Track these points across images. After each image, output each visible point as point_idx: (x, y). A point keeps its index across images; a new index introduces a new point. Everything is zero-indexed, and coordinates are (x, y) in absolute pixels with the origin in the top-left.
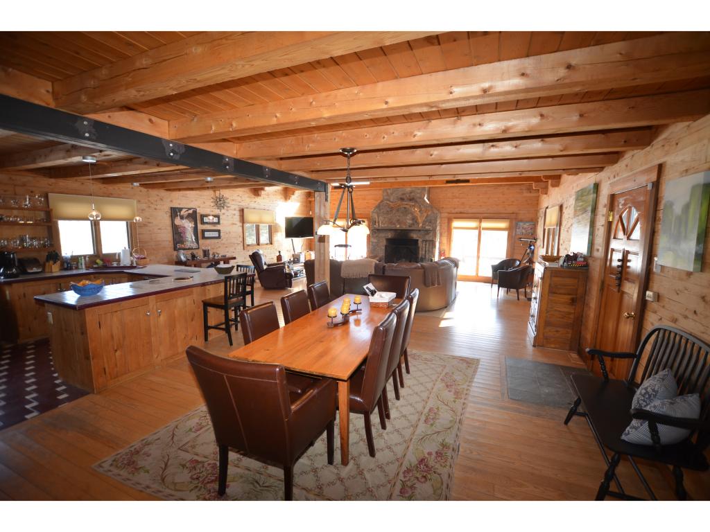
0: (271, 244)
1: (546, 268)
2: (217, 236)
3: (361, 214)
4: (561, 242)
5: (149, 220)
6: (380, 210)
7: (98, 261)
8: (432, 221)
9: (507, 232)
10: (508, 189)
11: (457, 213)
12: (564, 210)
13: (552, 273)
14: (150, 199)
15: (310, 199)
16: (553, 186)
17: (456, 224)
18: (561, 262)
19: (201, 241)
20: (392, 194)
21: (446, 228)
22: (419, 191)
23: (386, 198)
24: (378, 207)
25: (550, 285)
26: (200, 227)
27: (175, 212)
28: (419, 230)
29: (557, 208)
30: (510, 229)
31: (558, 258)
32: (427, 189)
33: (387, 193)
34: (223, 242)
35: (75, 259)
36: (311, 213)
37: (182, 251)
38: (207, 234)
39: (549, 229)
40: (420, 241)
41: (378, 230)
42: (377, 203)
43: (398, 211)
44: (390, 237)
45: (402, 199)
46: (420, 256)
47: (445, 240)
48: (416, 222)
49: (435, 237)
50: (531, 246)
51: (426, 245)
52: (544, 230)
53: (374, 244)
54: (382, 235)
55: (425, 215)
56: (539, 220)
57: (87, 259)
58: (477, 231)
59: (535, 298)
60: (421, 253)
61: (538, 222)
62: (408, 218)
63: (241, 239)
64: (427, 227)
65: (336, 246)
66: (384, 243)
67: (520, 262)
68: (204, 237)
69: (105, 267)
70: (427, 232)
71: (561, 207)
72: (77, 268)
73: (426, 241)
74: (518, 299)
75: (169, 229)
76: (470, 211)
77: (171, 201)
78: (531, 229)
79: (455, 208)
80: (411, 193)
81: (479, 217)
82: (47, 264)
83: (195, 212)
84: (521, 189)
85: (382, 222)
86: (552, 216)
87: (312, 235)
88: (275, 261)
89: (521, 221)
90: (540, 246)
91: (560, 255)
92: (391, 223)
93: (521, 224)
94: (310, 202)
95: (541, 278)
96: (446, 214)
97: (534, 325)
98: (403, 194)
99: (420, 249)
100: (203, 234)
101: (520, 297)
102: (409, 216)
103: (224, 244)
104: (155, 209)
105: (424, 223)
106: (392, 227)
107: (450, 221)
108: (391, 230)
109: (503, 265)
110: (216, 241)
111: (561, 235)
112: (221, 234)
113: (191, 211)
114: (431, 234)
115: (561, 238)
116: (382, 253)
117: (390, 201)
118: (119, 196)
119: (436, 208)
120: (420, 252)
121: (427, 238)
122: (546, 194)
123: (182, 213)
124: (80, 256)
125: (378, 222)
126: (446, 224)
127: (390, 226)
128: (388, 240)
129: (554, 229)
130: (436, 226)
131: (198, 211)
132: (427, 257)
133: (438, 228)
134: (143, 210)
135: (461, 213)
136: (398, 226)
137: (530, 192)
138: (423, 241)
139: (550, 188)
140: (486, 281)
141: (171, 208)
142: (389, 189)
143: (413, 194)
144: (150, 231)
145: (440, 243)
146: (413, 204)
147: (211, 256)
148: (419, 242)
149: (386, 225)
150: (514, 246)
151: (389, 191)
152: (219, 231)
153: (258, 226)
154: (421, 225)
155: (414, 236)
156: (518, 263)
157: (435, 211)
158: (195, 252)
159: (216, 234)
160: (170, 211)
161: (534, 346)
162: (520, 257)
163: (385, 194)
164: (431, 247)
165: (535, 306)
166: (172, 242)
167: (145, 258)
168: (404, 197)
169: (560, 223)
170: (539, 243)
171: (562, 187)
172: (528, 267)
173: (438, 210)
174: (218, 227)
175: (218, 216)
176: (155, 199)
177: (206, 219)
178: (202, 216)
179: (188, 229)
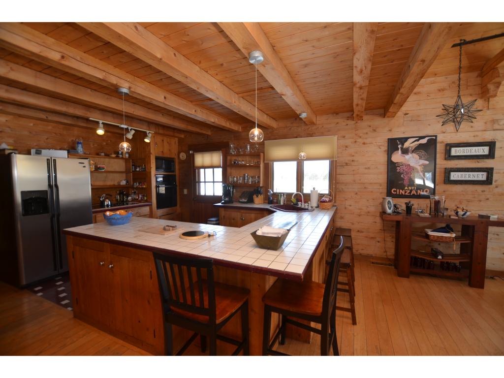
2: (484, 178)
5: (354, 158)
7: (293, 200)
14: (358, 132)
19: (441, 187)
26: (443, 164)
27: (394, 145)
34: (498, 190)
37: (390, 199)
38: (454, 176)
57: (285, 196)
68: (448, 181)
75: (383, 169)
77: (390, 130)
83: (433, 141)
100: (447, 177)
103: (499, 194)
104: (364, 144)
110: (479, 188)
112: (495, 177)
113: (424, 141)
118: (322, 134)
123: (406, 145)
124: (281, 193)
131: (440, 139)
141: (389, 139)
144: (353, 171)
152: (489, 171)
159: (482, 176)
160: (386, 144)
166: (385, 185)
174: (488, 163)
175: (491, 145)
176: (365, 131)
177: (454, 152)
178: (449, 146)
179: (413, 169)
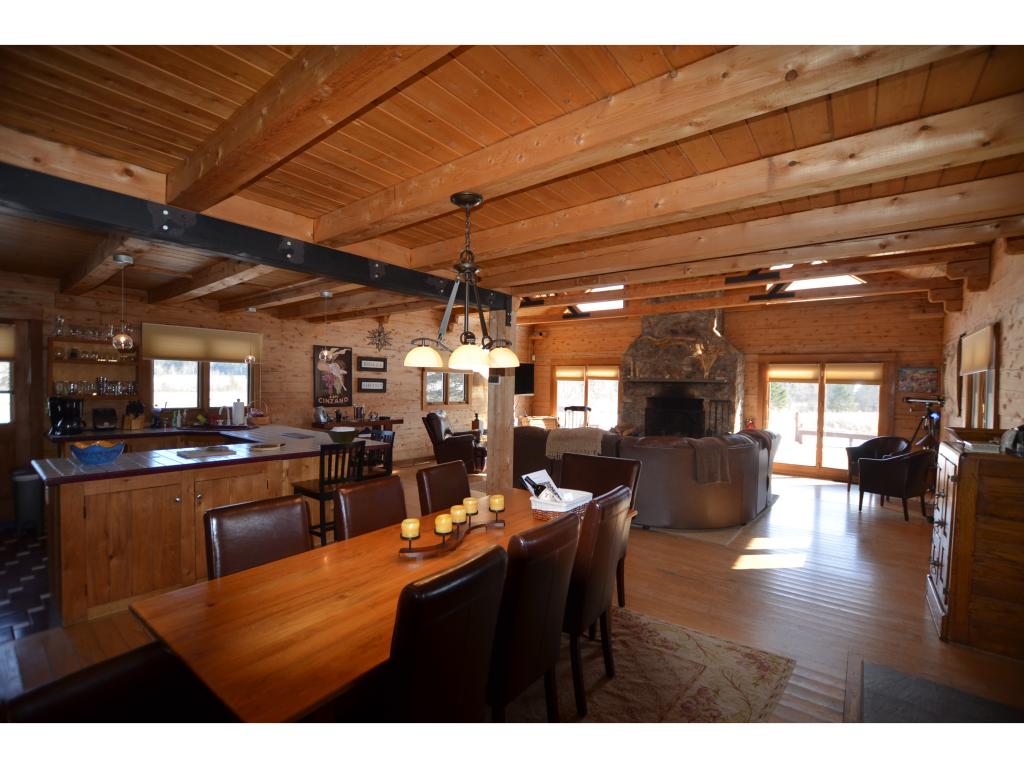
0: (467, 403)
1: (965, 456)
2: (382, 388)
3: (609, 358)
4: (1003, 400)
5: (280, 363)
6: (637, 351)
7: (200, 417)
8: (726, 367)
9: (878, 387)
10: (876, 308)
11: (775, 354)
12: (1006, 333)
13: (980, 465)
14: (284, 333)
15: (533, 338)
16: (974, 288)
17: (774, 373)
18: (1007, 443)
19: (355, 396)
20: (657, 324)
21: (756, 380)
22: (703, 318)
23: (646, 330)
24: (634, 346)
25: (979, 496)
26: (356, 374)
28: (705, 384)
29: (987, 331)
30: (884, 381)
31: (997, 433)
32: (717, 313)
33: (649, 323)
34: (389, 397)
35: (169, 413)
36: (534, 358)
37: (322, 408)
38: (365, 385)
39: (970, 378)
40: (706, 401)
41: (634, 383)
42: (633, 340)
43: (667, 351)
44: (653, 394)
45: (674, 332)
46: (706, 428)
47: (753, 401)
48: (698, 369)
49: (734, 394)
50: (931, 412)
51: (716, 408)
52: (960, 379)
53: (627, 406)
54: (640, 391)
55: (715, 357)
56: (948, 363)
57: (185, 413)
58: (816, 386)
59: (942, 524)
60: (709, 422)
61: (944, 366)
62: (685, 363)
63: (419, 395)
64: (718, 378)
65: (566, 409)
66: (644, 404)
67: (910, 444)
68: (360, 390)
69: (207, 426)
70: (719, 386)
71: (997, 329)
72: (169, 426)
73: (717, 402)
74: (907, 518)
75: (309, 376)
76: (800, 349)
77: (316, 337)
78: (931, 380)
79: (771, 346)
80: (689, 321)
81: (819, 359)
82: (126, 418)
83: (349, 353)
84: (904, 308)
85: (640, 372)
86: (975, 349)
87: (532, 392)
88: (470, 429)
89: (908, 366)
90: (952, 412)
91: (1003, 427)
92: (656, 372)
93: (908, 372)
94: (534, 342)
95: (954, 479)
96: (756, 356)
97: (941, 587)
98: (675, 324)
99: (707, 416)
100: (359, 386)
101: (911, 513)
102: (687, 360)
103: (391, 400)
104: (291, 347)
105: (713, 370)
106: (658, 378)
107: (762, 368)
108: (655, 383)
109: (871, 447)
110: (379, 395)
111: (1003, 387)
112: (388, 386)
113: (343, 352)
114: (726, 390)
115: (1002, 392)
116: (640, 422)
117: (653, 336)
118: (240, 329)
119: (735, 346)
120: (707, 421)
121: (719, 396)
122: (960, 309)
124: (177, 410)
125: (634, 371)
126: (756, 374)
127: (653, 376)
128: (650, 400)
129: (982, 374)
130: (735, 377)
131: (354, 352)
132: (719, 428)
133: (740, 380)
134: (272, 348)
135: (784, 353)
136: (667, 377)
137: (924, 312)
138: (711, 401)
139: (968, 295)
140: (835, 476)
141: (315, 346)
142: (653, 317)
143: (692, 323)
144: (280, 378)
145: (744, 406)
146: (692, 339)
147: (367, 417)
148: (704, 404)
149: (646, 376)
150: (895, 414)
151: (652, 320)
152: (384, 381)
153: (447, 375)
154: (707, 374)
155: (697, 393)
156: (904, 445)
157: (734, 351)
158: (342, 411)
159: (379, 386)
160: (312, 351)
161: (943, 639)
162: (909, 435)
163: (645, 325)
164: (725, 412)
165: (941, 541)
166: (312, 394)
167: (262, 416)
168: (678, 328)
169: (996, 360)
170: (950, 406)
171: (995, 288)
172: (926, 453)
173: (740, 350)
174: (383, 375)
175: (384, 360)
176: (292, 333)
177: (365, 364)
178: (360, 359)
179: (336, 378)
